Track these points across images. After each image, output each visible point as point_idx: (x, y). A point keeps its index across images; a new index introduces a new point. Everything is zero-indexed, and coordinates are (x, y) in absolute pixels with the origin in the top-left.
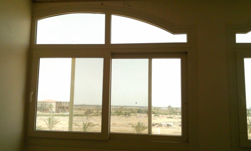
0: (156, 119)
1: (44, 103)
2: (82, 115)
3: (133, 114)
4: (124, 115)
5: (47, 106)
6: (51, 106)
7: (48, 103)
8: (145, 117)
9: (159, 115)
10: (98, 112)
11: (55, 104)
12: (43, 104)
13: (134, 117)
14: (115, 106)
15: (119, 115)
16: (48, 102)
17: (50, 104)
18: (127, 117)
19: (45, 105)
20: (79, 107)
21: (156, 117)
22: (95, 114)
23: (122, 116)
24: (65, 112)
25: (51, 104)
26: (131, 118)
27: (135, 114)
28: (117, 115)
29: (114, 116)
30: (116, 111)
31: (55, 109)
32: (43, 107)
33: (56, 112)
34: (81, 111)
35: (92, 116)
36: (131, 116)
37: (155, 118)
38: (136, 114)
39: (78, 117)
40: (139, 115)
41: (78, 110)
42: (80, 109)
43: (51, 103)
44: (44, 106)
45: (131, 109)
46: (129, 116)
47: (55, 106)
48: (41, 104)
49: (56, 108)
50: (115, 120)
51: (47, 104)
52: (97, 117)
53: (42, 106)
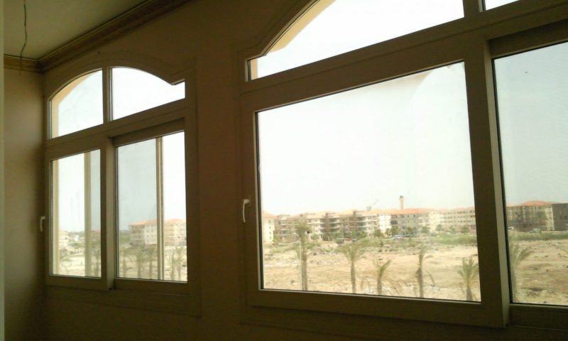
1: (523, 210)
5: (531, 216)
6: (541, 215)
7: (534, 210)
11: (551, 209)
12: (522, 212)
16: (532, 206)
17: (538, 210)
19: (527, 213)
25: (541, 210)
31: (553, 221)
32: (522, 219)
33: (556, 230)
43: (540, 208)
44: (524, 216)
47: (552, 215)
48: (517, 213)
49: (555, 219)
51: (530, 210)
53: (519, 216)
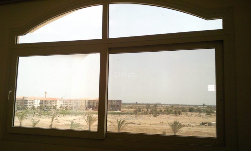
0: (208, 118)
2: (131, 114)
3: (184, 113)
4: (174, 114)
8: (196, 116)
9: (212, 114)
10: (148, 111)
13: (185, 116)
14: (168, 105)
15: (169, 113)
18: (177, 116)
20: (131, 105)
21: (208, 116)
22: (144, 113)
23: (172, 115)
24: (116, 110)
26: (181, 117)
27: (186, 113)
28: (167, 114)
29: (164, 115)
30: (166, 110)
34: (131, 109)
35: (141, 114)
36: (182, 114)
37: (206, 117)
38: (188, 113)
39: (128, 115)
40: (190, 114)
41: (129, 108)
42: (131, 108)
44: (96, 104)
45: (184, 108)
46: (179, 115)
48: (93, 103)
50: (164, 118)
52: (146, 116)
53: (94, 104)
